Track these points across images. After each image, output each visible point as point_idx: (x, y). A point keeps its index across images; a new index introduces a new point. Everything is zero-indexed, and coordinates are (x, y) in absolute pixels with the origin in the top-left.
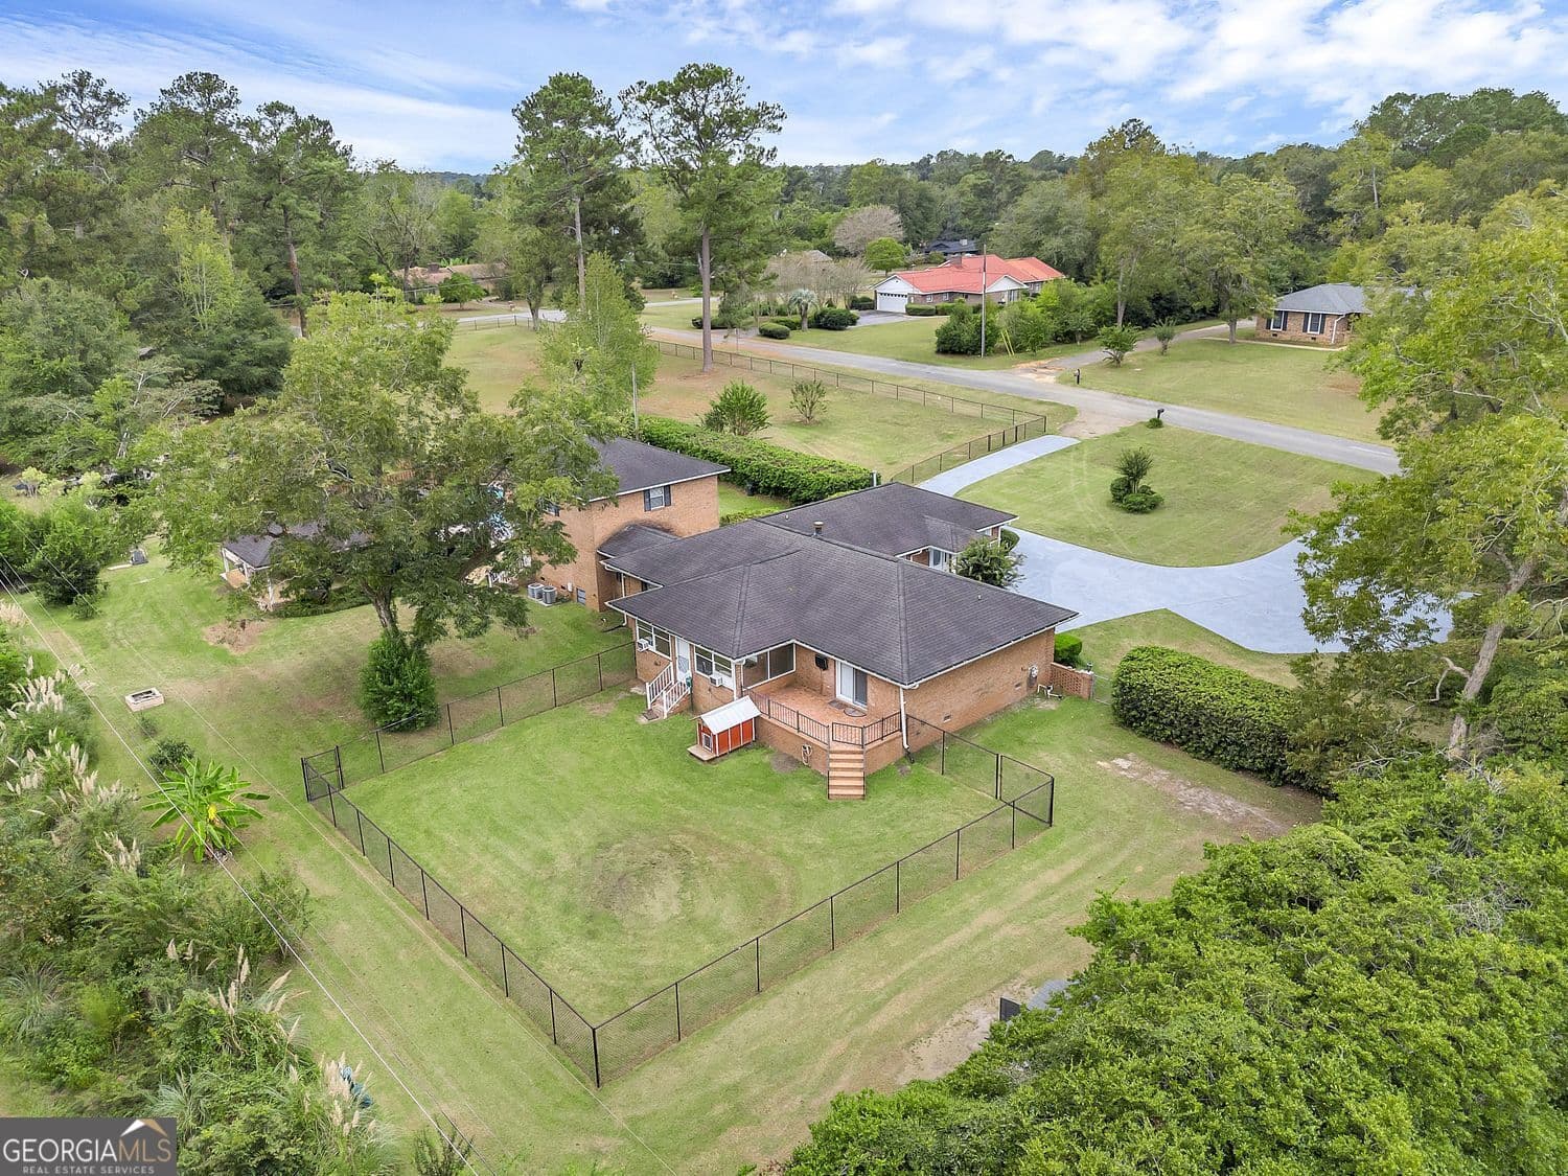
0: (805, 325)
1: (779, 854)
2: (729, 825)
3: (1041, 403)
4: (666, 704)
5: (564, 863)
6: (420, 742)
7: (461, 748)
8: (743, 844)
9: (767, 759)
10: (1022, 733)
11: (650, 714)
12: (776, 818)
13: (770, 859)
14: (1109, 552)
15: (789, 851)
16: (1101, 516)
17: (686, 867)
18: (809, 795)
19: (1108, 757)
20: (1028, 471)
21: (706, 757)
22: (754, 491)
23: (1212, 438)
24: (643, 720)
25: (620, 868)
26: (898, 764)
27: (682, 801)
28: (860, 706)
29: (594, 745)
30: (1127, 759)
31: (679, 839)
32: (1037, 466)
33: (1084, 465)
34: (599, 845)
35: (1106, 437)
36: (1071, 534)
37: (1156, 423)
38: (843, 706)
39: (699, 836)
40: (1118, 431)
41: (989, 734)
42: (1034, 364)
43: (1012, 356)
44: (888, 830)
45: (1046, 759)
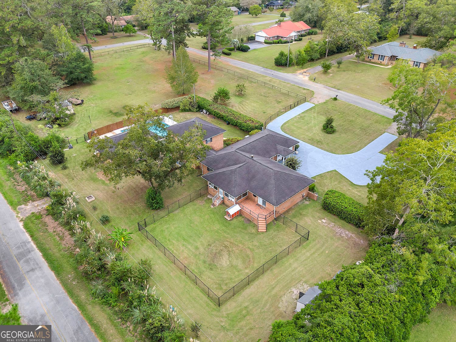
0: (236, 49)
1: (249, 248)
2: (237, 239)
3: (304, 89)
4: (217, 202)
5: (202, 250)
6: (162, 213)
7: (171, 214)
8: (240, 245)
9: (243, 219)
10: (301, 211)
11: (213, 205)
12: (247, 237)
13: (247, 249)
14: (322, 148)
15: (251, 247)
16: (320, 135)
17: (229, 251)
18: (253, 231)
19: (321, 219)
20: (301, 117)
21: (229, 219)
22: (228, 124)
23: (350, 105)
24: (212, 207)
25: (214, 251)
26: (273, 221)
27: (225, 232)
28: (264, 206)
29: (202, 214)
30: (325, 220)
31: (226, 243)
32: (303, 115)
33: (315, 115)
34: (209, 245)
35: (322, 104)
36: (313, 141)
37: (335, 99)
38: (260, 206)
39: (231, 243)
40: (325, 101)
41: (293, 211)
42: (302, 71)
43: (296, 67)
44: (272, 241)
45: (307, 220)
